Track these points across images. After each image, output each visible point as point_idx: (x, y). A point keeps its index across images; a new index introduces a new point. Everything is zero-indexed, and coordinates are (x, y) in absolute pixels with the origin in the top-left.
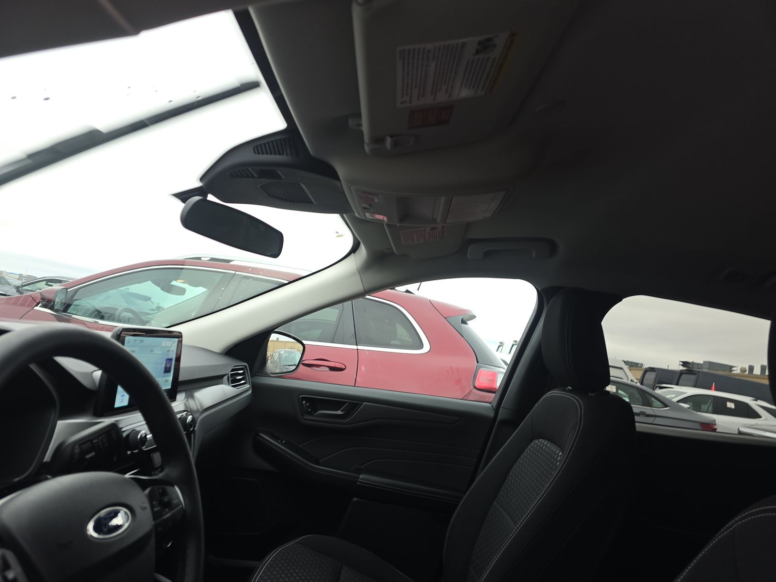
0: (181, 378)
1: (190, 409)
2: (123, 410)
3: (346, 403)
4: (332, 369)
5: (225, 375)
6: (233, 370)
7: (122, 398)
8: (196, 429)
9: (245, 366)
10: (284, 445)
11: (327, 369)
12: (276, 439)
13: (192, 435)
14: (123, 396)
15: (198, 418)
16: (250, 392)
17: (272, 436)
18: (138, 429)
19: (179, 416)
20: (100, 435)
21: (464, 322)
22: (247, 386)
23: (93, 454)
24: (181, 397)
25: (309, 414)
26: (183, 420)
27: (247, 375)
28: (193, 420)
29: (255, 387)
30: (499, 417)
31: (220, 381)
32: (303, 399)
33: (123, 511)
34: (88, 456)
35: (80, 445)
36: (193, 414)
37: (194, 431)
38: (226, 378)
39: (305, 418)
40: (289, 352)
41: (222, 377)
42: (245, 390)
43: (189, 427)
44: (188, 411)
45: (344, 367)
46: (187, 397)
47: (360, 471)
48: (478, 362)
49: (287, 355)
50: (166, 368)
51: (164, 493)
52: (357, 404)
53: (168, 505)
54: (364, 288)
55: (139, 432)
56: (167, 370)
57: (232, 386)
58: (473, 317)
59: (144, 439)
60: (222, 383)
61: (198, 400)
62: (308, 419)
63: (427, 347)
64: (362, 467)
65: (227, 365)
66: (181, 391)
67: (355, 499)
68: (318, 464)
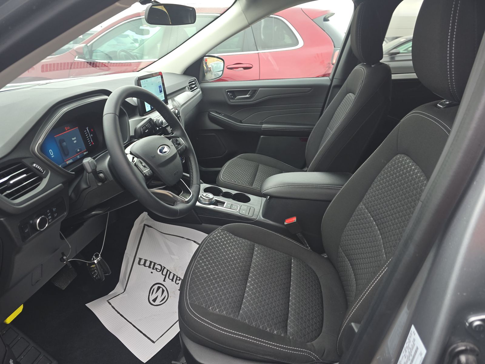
0: (167, 93)
1: (175, 106)
2: (150, 112)
3: (250, 90)
4: (245, 68)
5: (186, 86)
6: (189, 83)
7: (148, 107)
8: (180, 115)
9: (195, 79)
10: (223, 116)
11: (242, 69)
12: (219, 114)
13: (180, 118)
14: (148, 106)
15: (180, 110)
16: (201, 92)
17: (217, 112)
18: (158, 119)
19: (172, 111)
20: (147, 123)
21: (326, 20)
22: (199, 90)
23: (147, 130)
24: (170, 102)
25: (233, 99)
26: (175, 112)
27: (197, 84)
28: (178, 112)
29: (203, 89)
30: (333, 85)
31: (184, 90)
32: (228, 92)
33: (166, 147)
34: (146, 131)
35: (142, 128)
36: (177, 109)
37: (180, 116)
38: (187, 88)
39: (230, 102)
40: (217, 64)
41: (185, 88)
42: (197, 92)
43: (178, 115)
44: (175, 108)
45: (251, 66)
46: (172, 101)
47: (262, 123)
48: (335, 47)
49: (216, 65)
50: (160, 90)
51: (177, 141)
52: (256, 90)
53: (179, 144)
54: (248, 22)
55: (159, 120)
56: (161, 92)
57: (191, 91)
58: (333, 14)
59: (162, 122)
60: (186, 91)
61: (177, 101)
62: (232, 102)
63: (301, 43)
64: (263, 121)
65: (186, 81)
66: (169, 99)
67: (262, 136)
68: (241, 123)
